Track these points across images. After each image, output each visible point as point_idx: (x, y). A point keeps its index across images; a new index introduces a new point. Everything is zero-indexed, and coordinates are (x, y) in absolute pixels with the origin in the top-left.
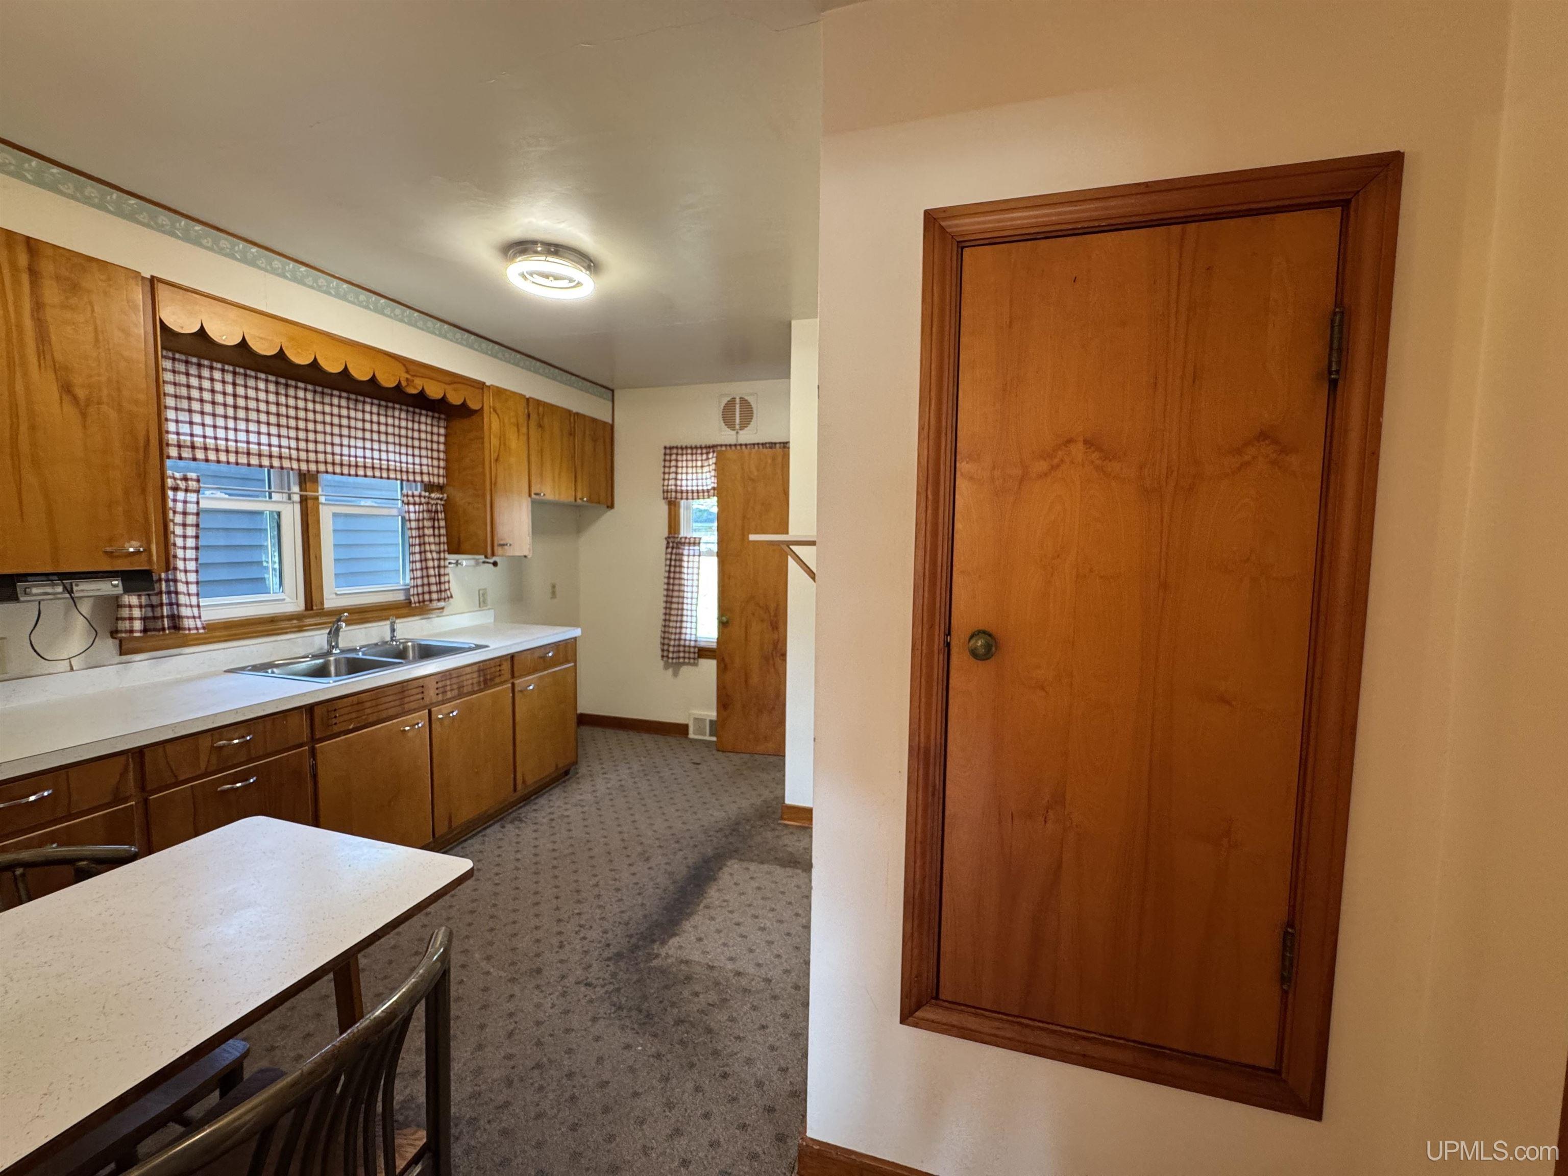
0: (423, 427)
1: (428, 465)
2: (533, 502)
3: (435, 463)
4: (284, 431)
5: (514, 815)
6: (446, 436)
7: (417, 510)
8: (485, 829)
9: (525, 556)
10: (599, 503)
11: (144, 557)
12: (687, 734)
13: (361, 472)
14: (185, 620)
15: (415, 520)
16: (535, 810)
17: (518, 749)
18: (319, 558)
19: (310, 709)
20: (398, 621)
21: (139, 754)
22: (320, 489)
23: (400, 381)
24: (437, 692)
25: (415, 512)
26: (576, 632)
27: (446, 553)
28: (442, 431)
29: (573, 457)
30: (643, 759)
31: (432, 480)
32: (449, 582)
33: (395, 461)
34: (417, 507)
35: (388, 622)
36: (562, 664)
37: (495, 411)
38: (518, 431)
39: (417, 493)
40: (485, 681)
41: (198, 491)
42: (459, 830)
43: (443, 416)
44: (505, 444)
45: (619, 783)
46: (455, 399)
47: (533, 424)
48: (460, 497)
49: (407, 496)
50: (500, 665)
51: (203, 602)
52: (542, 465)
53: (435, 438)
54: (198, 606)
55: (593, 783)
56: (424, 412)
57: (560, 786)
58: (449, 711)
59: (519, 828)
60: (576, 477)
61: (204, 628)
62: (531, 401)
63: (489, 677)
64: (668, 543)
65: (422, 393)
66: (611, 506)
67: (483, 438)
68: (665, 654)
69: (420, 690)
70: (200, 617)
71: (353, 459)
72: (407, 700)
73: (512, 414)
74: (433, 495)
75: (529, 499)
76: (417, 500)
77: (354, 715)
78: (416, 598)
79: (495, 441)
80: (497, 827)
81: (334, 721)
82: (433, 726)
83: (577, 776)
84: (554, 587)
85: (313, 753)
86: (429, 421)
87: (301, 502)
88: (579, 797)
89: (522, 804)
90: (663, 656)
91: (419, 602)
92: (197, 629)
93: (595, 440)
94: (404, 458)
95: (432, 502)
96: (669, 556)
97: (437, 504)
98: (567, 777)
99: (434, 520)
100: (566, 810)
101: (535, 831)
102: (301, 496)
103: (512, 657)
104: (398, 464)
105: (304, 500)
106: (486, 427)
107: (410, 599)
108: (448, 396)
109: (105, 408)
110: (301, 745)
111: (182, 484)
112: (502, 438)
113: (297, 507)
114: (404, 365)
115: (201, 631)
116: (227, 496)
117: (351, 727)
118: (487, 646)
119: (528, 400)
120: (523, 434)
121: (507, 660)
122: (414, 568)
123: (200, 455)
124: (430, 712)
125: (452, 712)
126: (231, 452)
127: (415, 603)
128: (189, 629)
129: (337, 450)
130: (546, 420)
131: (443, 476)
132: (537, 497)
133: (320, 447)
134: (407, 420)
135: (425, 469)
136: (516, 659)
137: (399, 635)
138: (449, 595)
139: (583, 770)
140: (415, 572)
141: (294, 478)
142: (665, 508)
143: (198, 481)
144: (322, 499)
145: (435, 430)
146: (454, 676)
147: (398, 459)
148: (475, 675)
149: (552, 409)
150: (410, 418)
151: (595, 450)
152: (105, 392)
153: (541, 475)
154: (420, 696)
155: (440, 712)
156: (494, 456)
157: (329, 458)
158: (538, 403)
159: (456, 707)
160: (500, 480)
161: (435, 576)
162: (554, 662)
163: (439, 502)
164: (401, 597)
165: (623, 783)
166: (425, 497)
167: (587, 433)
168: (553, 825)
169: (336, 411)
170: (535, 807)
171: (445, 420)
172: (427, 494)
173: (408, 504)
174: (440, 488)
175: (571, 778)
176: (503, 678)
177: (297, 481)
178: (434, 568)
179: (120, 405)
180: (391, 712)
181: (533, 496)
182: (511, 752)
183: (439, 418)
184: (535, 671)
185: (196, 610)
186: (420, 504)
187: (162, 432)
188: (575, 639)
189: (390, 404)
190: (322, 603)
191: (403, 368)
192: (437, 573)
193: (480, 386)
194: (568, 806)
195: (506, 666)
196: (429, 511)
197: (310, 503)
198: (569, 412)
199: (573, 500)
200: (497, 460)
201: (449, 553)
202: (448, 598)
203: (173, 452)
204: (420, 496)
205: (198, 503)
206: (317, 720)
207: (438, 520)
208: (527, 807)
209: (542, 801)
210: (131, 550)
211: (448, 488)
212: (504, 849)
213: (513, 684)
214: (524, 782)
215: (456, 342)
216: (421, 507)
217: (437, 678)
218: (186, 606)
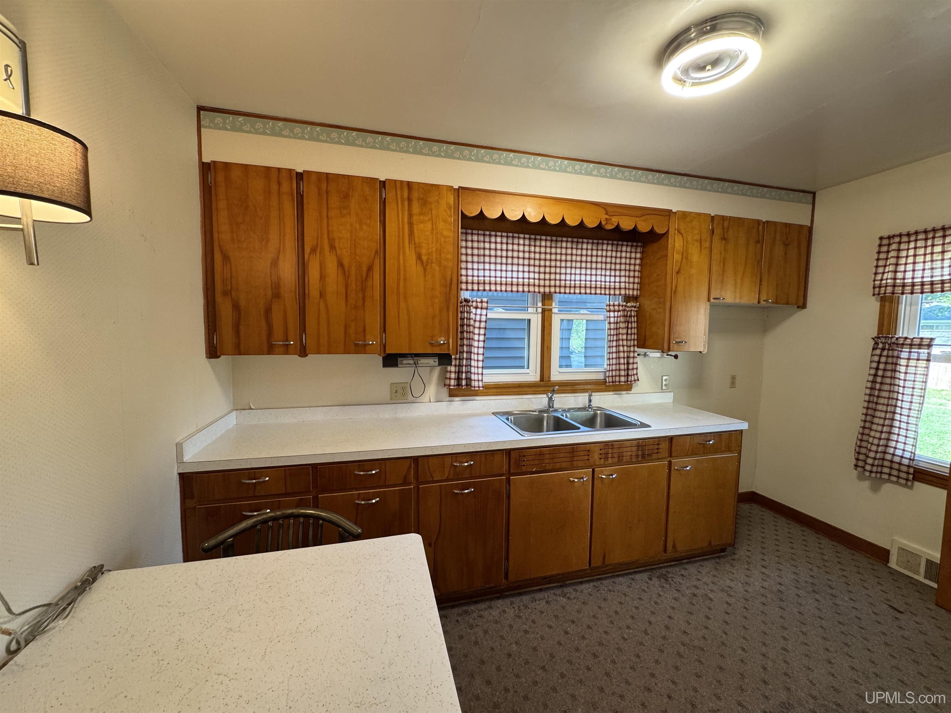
0: (624, 254)
1: (625, 282)
2: (712, 306)
3: (631, 280)
4: (532, 269)
5: (664, 571)
6: (641, 259)
7: (616, 315)
8: (636, 572)
9: (700, 352)
10: (787, 303)
11: (446, 346)
12: (887, 561)
13: (577, 291)
14: (473, 382)
15: (614, 323)
16: (682, 575)
17: (670, 518)
18: (549, 348)
19: (508, 452)
20: (593, 394)
21: (416, 460)
22: (554, 304)
23: (601, 222)
24: (600, 456)
25: (614, 317)
26: (743, 426)
27: (636, 347)
28: (638, 255)
29: (759, 262)
30: (816, 569)
31: (627, 293)
32: (637, 368)
33: (601, 281)
34: (616, 313)
35: (587, 394)
36: (722, 452)
37: (679, 232)
38: (701, 246)
39: (616, 303)
40: (643, 456)
41: (487, 309)
42: (610, 567)
43: (639, 244)
44: (687, 258)
45: (778, 587)
46: (644, 227)
47: (716, 238)
48: (648, 304)
49: (610, 305)
50: (658, 444)
51: (485, 371)
52: (724, 271)
53: (633, 261)
54: (482, 374)
55: (749, 573)
56: (625, 243)
57: (713, 561)
58: (610, 473)
59: (662, 587)
60: (761, 281)
61: (483, 387)
62: (716, 218)
63: (647, 452)
64: (876, 343)
65: (618, 227)
66: (803, 306)
67: (667, 256)
68: (861, 464)
69: (587, 453)
70: (482, 381)
71: (573, 282)
72: (575, 458)
73: (696, 232)
74: (628, 304)
75: (708, 303)
76: (616, 308)
77: (537, 462)
78: (611, 379)
79: (677, 257)
80: (645, 575)
81: (523, 463)
82: (596, 482)
83: (733, 557)
84: (733, 378)
85: (508, 481)
86: (629, 249)
87: (542, 313)
88: (728, 582)
89: (673, 563)
90: (856, 466)
91: (613, 382)
92: (479, 387)
93: (786, 245)
94: (608, 279)
95: (628, 309)
96: (876, 358)
97: (631, 311)
98: (723, 554)
99: (628, 322)
100: (712, 591)
101: (675, 599)
102: (542, 309)
103: (671, 439)
104: (603, 283)
105: (544, 311)
106: (670, 246)
107: (605, 379)
108: (638, 226)
109: (434, 265)
110: (502, 475)
111: (479, 305)
112: (684, 255)
113: (540, 316)
114: (605, 209)
115: (481, 389)
116: (504, 311)
117: (534, 470)
118: (649, 426)
119: (713, 218)
120: (705, 248)
121: (665, 441)
122: (611, 357)
123: (487, 287)
124: (593, 471)
125: (612, 475)
126: (498, 284)
127: (609, 382)
128: (475, 387)
129: (563, 277)
130: (731, 232)
131: (637, 290)
132: (717, 301)
133: (553, 277)
134: (612, 251)
135: (623, 285)
136: (674, 441)
137: (595, 404)
138: (636, 378)
139: (741, 553)
140: (611, 360)
141: (539, 297)
142: (874, 305)
143: (487, 303)
144: (555, 310)
145: (633, 255)
146: (616, 447)
147: (603, 280)
148: (634, 449)
149: (738, 221)
150: (614, 249)
151: (786, 254)
152: (434, 256)
153: (722, 282)
154: (586, 458)
155: (602, 473)
156: (676, 269)
157: (558, 283)
158: (723, 218)
159: (615, 471)
160: (680, 288)
161: (624, 364)
162: (715, 449)
163: (633, 309)
164: (601, 377)
165: (783, 588)
166: (622, 306)
167: (778, 237)
168: (694, 601)
169: (564, 251)
170: (683, 572)
171: (641, 246)
172: (624, 303)
173: (610, 311)
174: (635, 298)
175: (726, 556)
176: (660, 456)
177: (541, 299)
178: (624, 358)
179: (440, 263)
180: (564, 465)
181: (712, 300)
182: (664, 519)
183: (637, 246)
184: (693, 453)
185: (480, 377)
186: (619, 311)
187: (459, 275)
188: (741, 431)
189: (600, 241)
190: (549, 377)
191: (604, 212)
192: (626, 362)
193: (668, 213)
194: (715, 588)
195: (664, 446)
196: (624, 316)
197: (546, 313)
198: (758, 222)
199: (756, 302)
200: (678, 273)
201: (639, 347)
202: (635, 380)
203: (464, 286)
204: (619, 305)
205: (486, 315)
206: (512, 461)
207: (631, 322)
208: (677, 569)
209: (692, 569)
210: (442, 342)
211: (640, 298)
212: (643, 602)
213: (670, 462)
214: (674, 546)
215: (625, 180)
216: (619, 313)
217: (602, 446)
218: (475, 374)
